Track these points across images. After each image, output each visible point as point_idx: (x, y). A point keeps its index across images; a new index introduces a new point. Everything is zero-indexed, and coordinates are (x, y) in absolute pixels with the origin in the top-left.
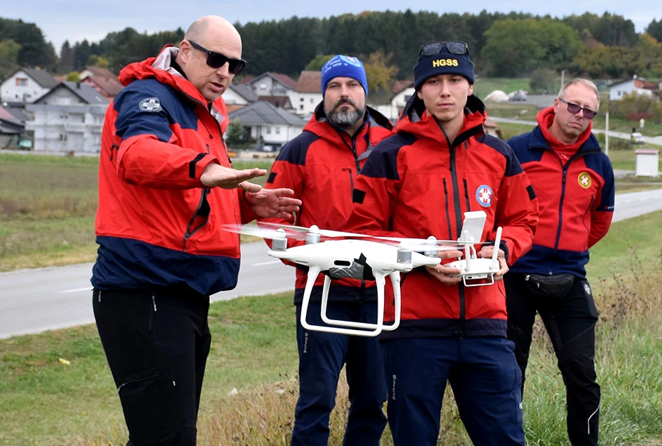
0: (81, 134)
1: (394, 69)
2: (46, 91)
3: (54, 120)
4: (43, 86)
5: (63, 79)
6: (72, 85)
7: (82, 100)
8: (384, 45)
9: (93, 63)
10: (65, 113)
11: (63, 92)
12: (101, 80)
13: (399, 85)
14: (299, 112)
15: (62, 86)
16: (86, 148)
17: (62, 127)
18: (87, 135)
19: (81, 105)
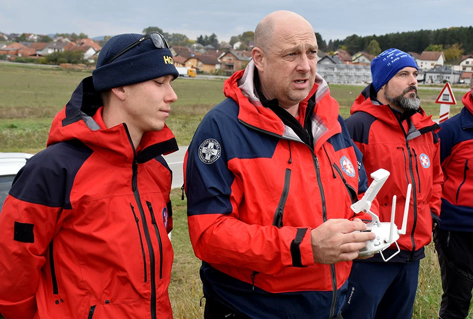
0: (333, 75)
1: (462, 51)
2: (321, 59)
3: (322, 70)
4: (320, 57)
5: (328, 54)
6: (330, 57)
7: (334, 62)
8: (459, 41)
9: (340, 48)
10: (327, 67)
11: (327, 59)
12: (342, 55)
13: (464, 57)
14: (420, 68)
15: (327, 57)
16: (334, 81)
17: (325, 73)
18: (335, 76)
19: (333, 64)
